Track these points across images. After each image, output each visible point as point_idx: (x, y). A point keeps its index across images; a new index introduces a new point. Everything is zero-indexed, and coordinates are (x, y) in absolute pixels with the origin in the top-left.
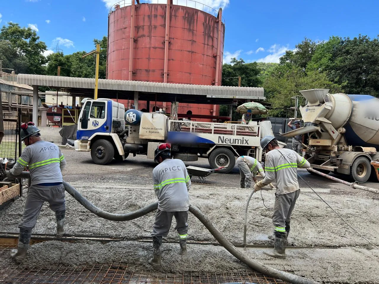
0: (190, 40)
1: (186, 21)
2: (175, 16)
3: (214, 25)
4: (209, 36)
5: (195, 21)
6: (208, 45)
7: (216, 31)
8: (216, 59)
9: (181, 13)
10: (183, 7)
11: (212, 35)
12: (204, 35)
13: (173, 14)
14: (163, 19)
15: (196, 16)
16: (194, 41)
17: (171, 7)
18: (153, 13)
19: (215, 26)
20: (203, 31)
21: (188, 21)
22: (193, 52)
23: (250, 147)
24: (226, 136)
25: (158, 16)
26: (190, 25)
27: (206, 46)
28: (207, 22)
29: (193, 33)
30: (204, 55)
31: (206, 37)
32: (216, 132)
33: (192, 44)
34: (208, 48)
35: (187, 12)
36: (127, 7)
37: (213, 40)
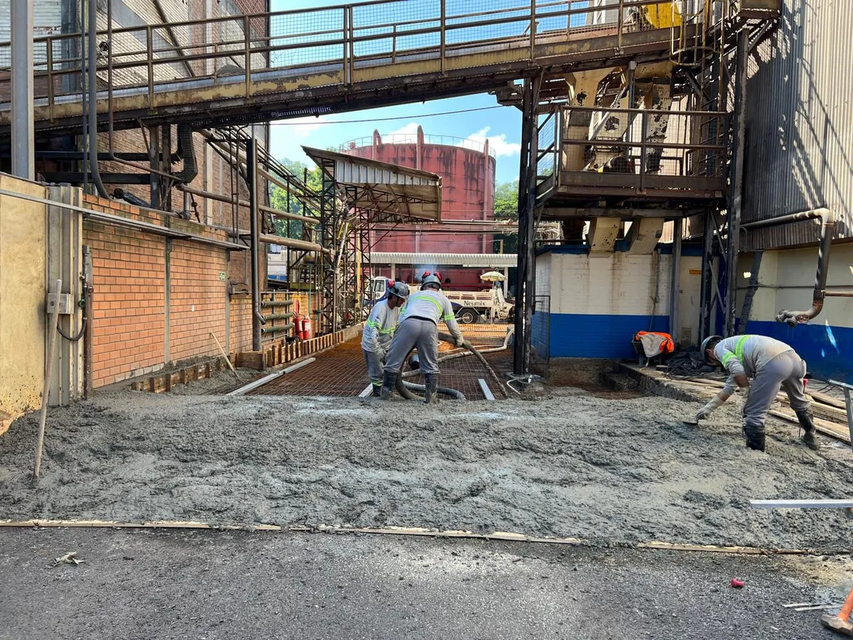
0: (448, 187)
1: (442, 164)
2: (428, 158)
3: (478, 162)
4: (472, 179)
5: (454, 161)
6: (471, 190)
7: (481, 170)
8: (483, 207)
9: (435, 154)
10: (438, 147)
11: (476, 176)
12: (466, 179)
13: (425, 156)
14: (413, 163)
15: (454, 156)
16: (452, 187)
17: (422, 147)
18: (400, 155)
19: (481, 163)
20: (464, 174)
21: (444, 163)
22: (451, 202)
23: (486, 308)
24: (470, 301)
25: (407, 160)
26: (447, 167)
27: (469, 191)
28: (469, 161)
29: (451, 177)
30: (466, 203)
31: (469, 180)
32: (463, 298)
33: (450, 191)
34: (471, 193)
35: (442, 151)
36: (366, 147)
37: (477, 183)
